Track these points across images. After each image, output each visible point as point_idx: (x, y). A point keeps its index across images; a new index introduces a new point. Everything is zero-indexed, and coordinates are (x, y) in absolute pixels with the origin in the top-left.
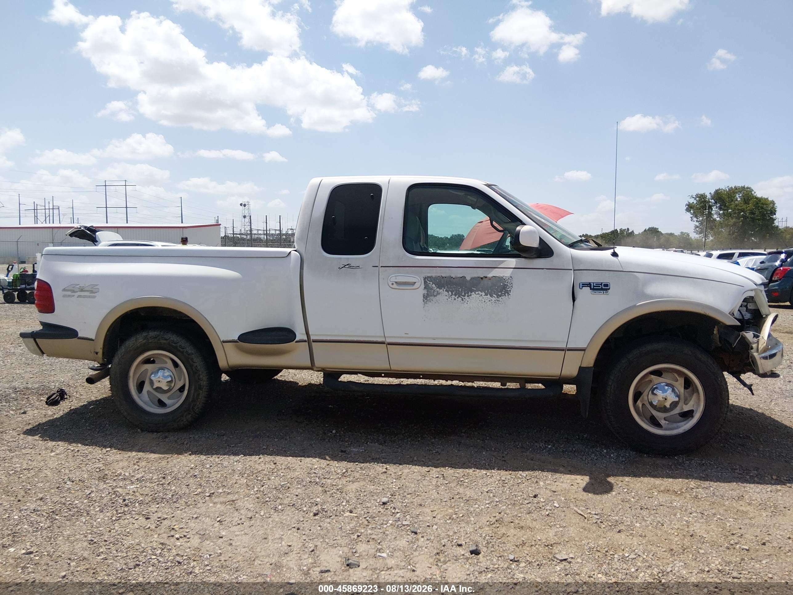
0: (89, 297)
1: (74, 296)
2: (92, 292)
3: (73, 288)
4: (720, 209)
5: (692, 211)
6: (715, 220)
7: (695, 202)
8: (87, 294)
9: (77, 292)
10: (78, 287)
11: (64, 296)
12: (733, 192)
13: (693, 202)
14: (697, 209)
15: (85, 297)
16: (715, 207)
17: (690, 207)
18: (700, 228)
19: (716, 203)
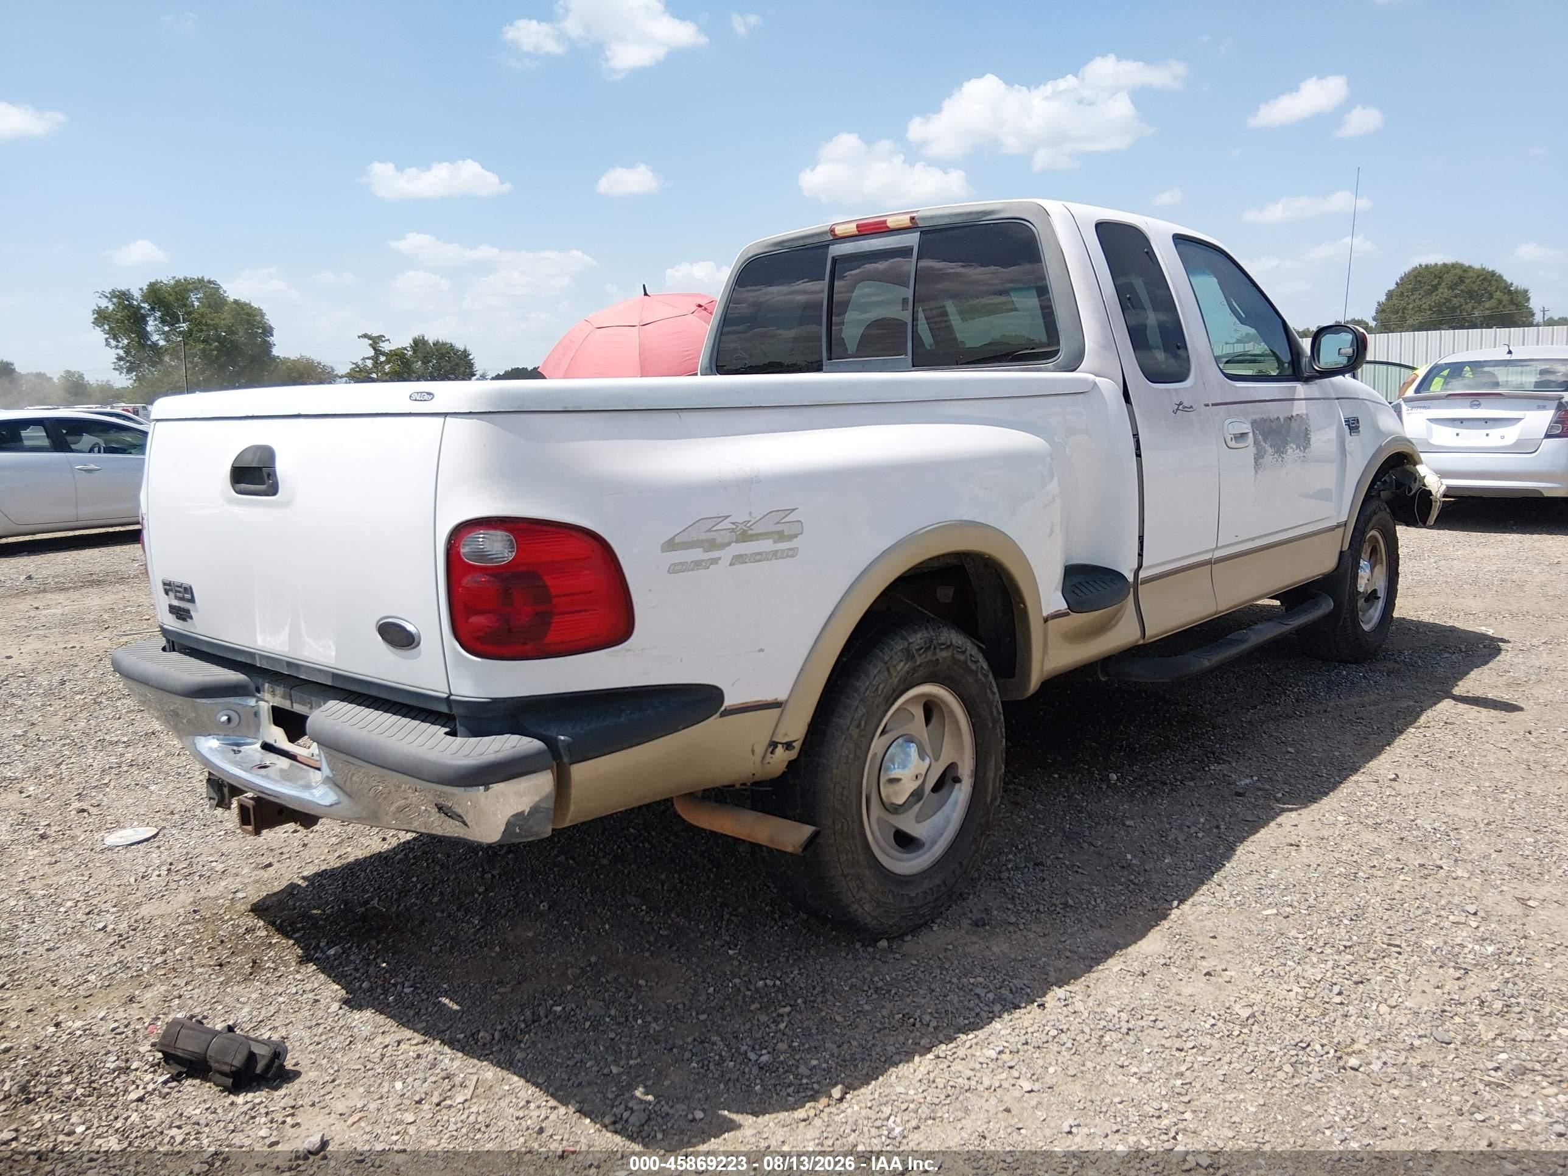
0: (775, 555)
1: (715, 561)
2: (781, 536)
3: (709, 530)
4: (163, 322)
5: (107, 327)
6: (155, 345)
7: (111, 307)
8: (766, 545)
9: (729, 544)
10: (726, 524)
11: (677, 568)
12: (182, 289)
13: (107, 307)
14: (117, 322)
15: (758, 557)
16: (152, 318)
17: (101, 317)
18: (128, 361)
19: (153, 309)
